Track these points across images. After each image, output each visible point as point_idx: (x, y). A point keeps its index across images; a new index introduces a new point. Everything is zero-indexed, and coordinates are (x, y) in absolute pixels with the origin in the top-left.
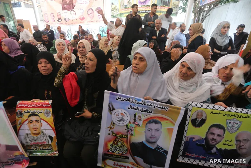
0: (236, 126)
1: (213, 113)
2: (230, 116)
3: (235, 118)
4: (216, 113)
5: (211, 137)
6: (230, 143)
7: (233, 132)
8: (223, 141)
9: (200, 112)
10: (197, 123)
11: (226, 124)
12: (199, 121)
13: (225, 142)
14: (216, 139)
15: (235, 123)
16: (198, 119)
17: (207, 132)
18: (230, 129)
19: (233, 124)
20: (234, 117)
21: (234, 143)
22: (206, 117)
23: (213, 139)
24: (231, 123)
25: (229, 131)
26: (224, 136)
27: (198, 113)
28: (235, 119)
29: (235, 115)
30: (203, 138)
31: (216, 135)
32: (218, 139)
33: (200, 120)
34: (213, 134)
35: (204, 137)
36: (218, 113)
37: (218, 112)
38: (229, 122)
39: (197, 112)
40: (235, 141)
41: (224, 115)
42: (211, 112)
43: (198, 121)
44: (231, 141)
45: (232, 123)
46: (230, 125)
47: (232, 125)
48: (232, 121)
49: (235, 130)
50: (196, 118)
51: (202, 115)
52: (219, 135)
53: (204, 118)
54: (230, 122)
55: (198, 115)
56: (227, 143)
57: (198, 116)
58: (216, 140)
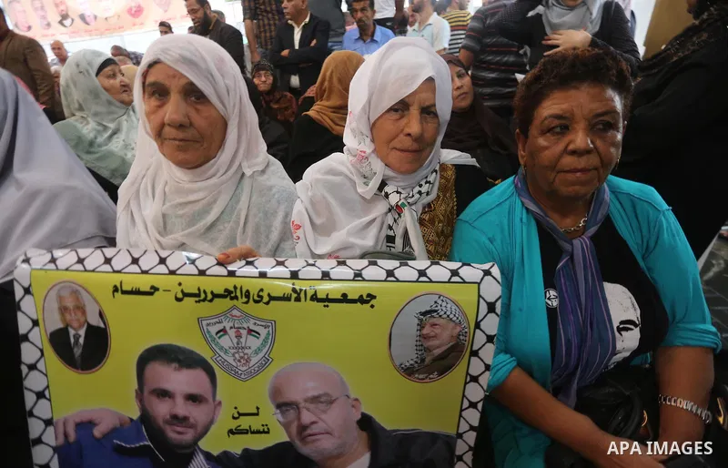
0: (254, 343)
1: (124, 292)
2: (210, 297)
3: (234, 307)
4: (137, 292)
5: (162, 409)
6: (255, 423)
7: (252, 374)
8: (224, 421)
9: (66, 293)
10: (78, 352)
11: (206, 340)
12: (81, 341)
13: (233, 425)
14: (185, 419)
15: (244, 332)
16: (72, 332)
17: (135, 385)
18: (231, 360)
19: (239, 336)
20: (227, 303)
21: (270, 416)
22: (101, 315)
23: (176, 419)
24: (224, 331)
25: (235, 373)
26: (218, 398)
27: (60, 298)
28: (235, 312)
29: (228, 294)
30: (131, 420)
31: (180, 400)
32: (197, 414)
33: (82, 332)
34: (164, 394)
35: (135, 414)
36: (148, 289)
37: (144, 283)
38: (214, 330)
39: (53, 294)
40: (272, 408)
41: (180, 295)
42: (116, 289)
43: (77, 337)
44: (257, 414)
45: (232, 333)
46: (225, 342)
47: (235, 340)
48: (227, 325)
49: (254, 360)
50: (60, 325)
51: (81, 309)
52: (193, 398)
53: (95, 321)
54: (220, 327)
55: (63, 310)
56: (245, 423)
57: (68, 317)
58: (192, 420)
